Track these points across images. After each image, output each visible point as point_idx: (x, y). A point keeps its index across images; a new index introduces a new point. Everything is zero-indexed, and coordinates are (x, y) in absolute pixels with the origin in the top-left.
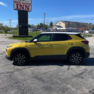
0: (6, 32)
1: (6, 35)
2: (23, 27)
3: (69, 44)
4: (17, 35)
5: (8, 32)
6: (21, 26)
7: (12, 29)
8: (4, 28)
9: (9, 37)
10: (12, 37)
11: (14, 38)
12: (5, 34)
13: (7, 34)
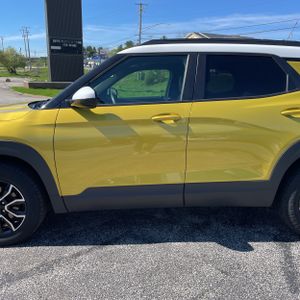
0: (13, 72)
1: (8, 81)
2: (65, 50)
3: (288, 116)
4: (46, 81)
5: (19, 70)
6: (59, 48)
7: (33, 60)
8: (3, 56)
9: (16, 89)
10: (27, 86)
11: (32, 90)
12: (4, 79)
13: (11, 79)
